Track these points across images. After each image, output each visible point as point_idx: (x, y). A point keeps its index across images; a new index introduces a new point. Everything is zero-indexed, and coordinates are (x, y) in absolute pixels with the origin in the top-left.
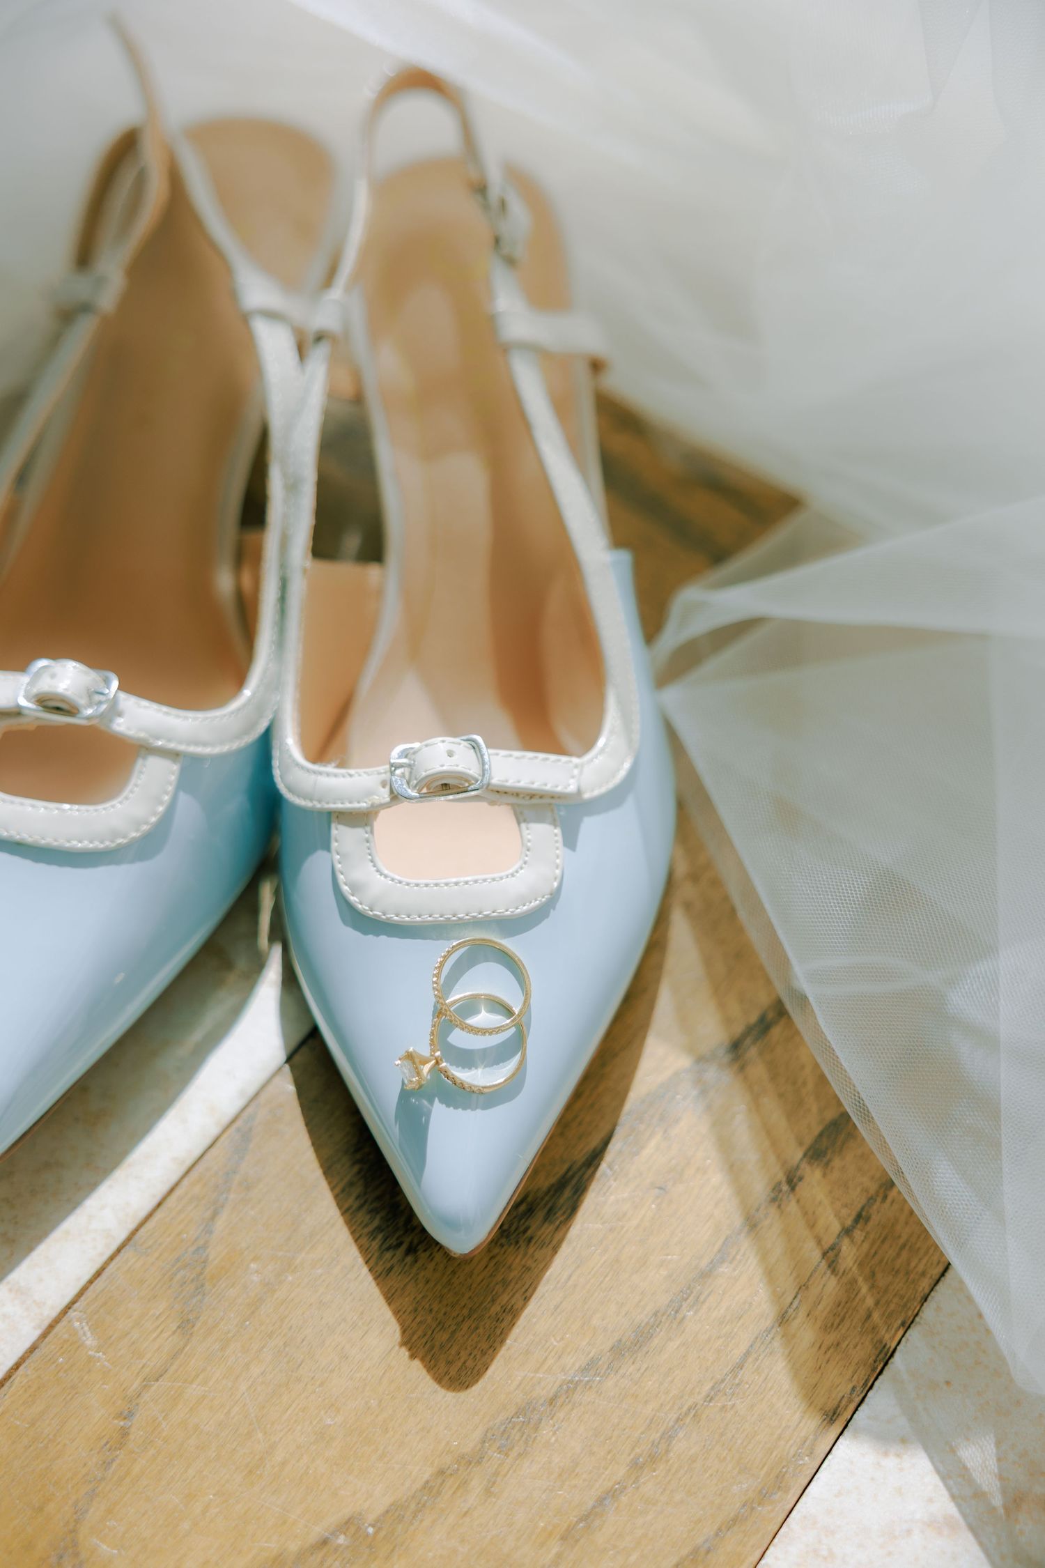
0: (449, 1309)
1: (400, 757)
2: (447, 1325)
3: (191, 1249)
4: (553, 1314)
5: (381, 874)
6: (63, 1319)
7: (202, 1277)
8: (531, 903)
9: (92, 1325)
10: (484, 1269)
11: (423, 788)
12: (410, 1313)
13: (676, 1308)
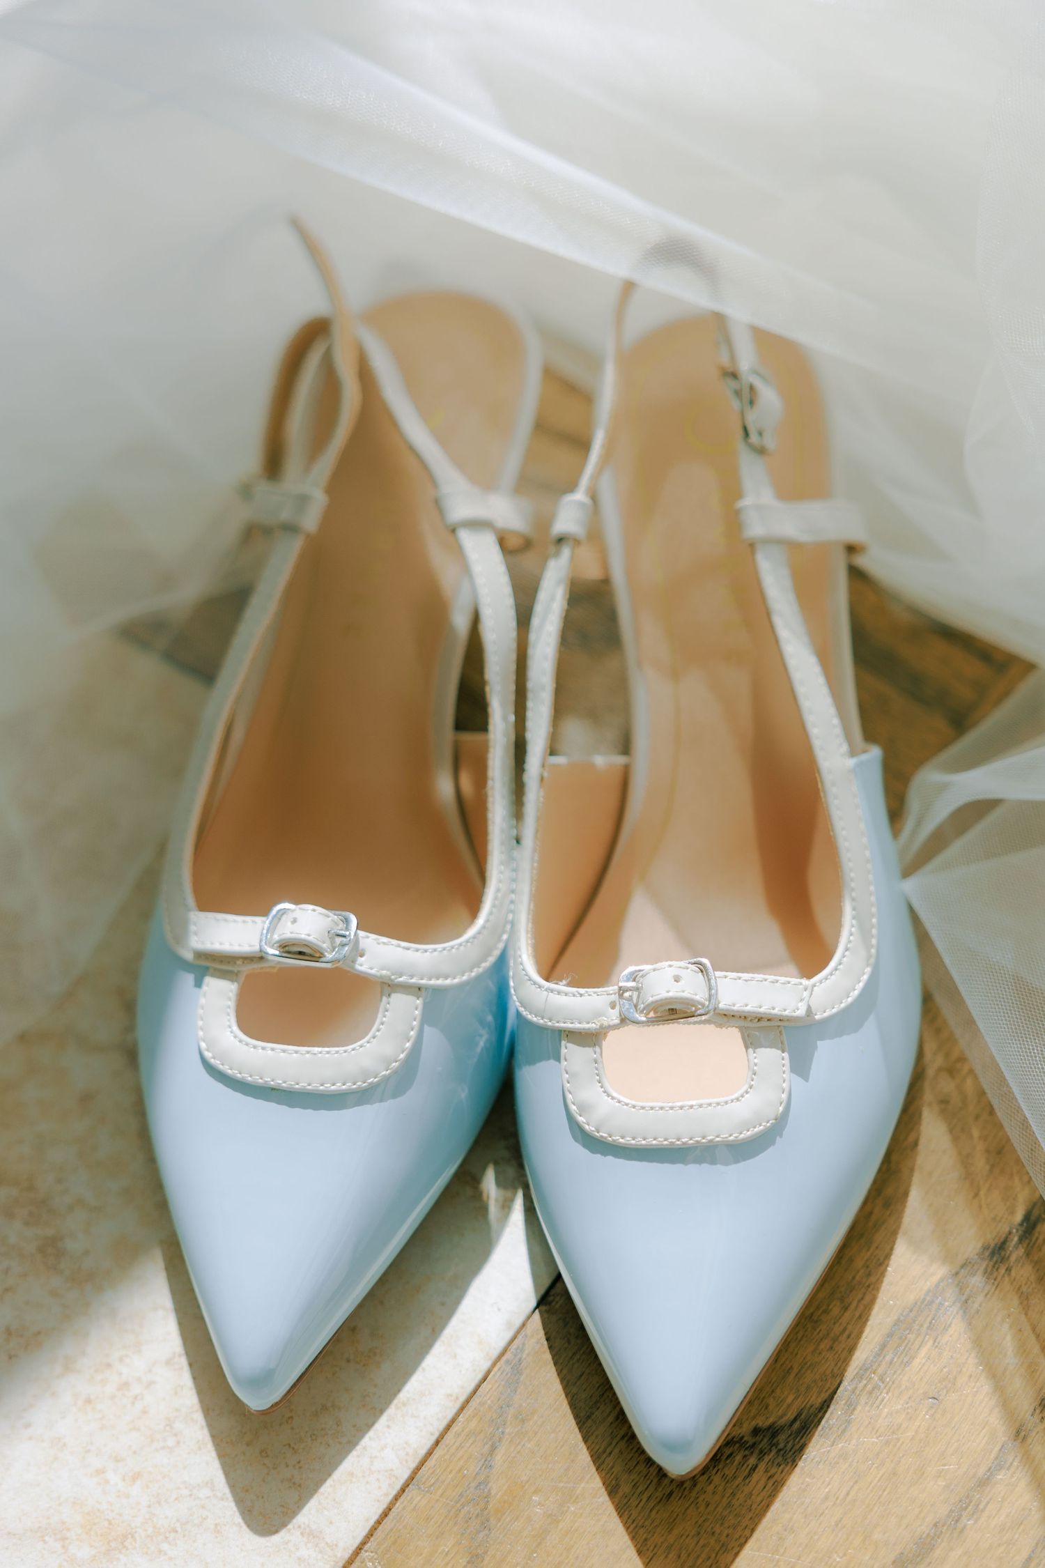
0: (731, 1531)
1: (628, 980)
2: (729, 1547)
3: (473, 1485)
4: (833, 1530)
5: (608, 1096)
6: (357, 1560)
7: (485, 1513)
8: (755, 1127)
9: (384, 1565)
10: (762, 1490)
11: (650, 1011)
12: (693, 1537)
13: (956, 1518)
